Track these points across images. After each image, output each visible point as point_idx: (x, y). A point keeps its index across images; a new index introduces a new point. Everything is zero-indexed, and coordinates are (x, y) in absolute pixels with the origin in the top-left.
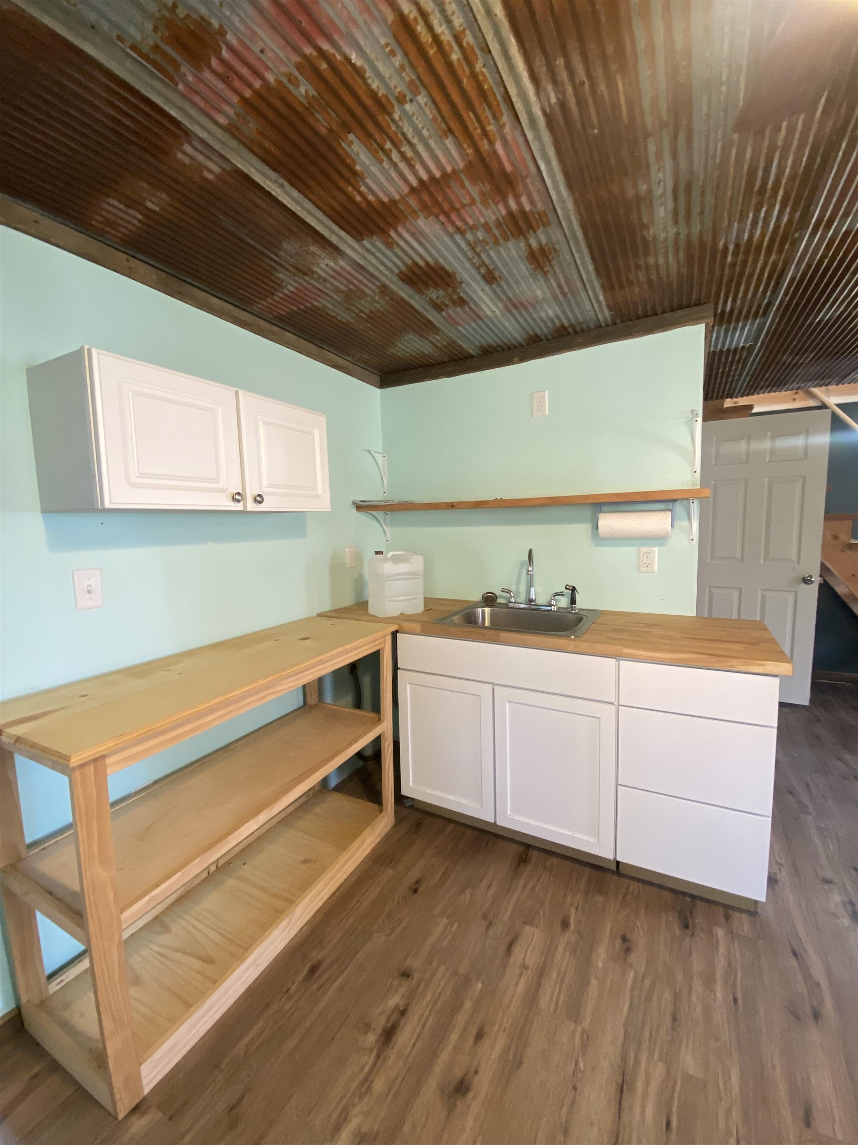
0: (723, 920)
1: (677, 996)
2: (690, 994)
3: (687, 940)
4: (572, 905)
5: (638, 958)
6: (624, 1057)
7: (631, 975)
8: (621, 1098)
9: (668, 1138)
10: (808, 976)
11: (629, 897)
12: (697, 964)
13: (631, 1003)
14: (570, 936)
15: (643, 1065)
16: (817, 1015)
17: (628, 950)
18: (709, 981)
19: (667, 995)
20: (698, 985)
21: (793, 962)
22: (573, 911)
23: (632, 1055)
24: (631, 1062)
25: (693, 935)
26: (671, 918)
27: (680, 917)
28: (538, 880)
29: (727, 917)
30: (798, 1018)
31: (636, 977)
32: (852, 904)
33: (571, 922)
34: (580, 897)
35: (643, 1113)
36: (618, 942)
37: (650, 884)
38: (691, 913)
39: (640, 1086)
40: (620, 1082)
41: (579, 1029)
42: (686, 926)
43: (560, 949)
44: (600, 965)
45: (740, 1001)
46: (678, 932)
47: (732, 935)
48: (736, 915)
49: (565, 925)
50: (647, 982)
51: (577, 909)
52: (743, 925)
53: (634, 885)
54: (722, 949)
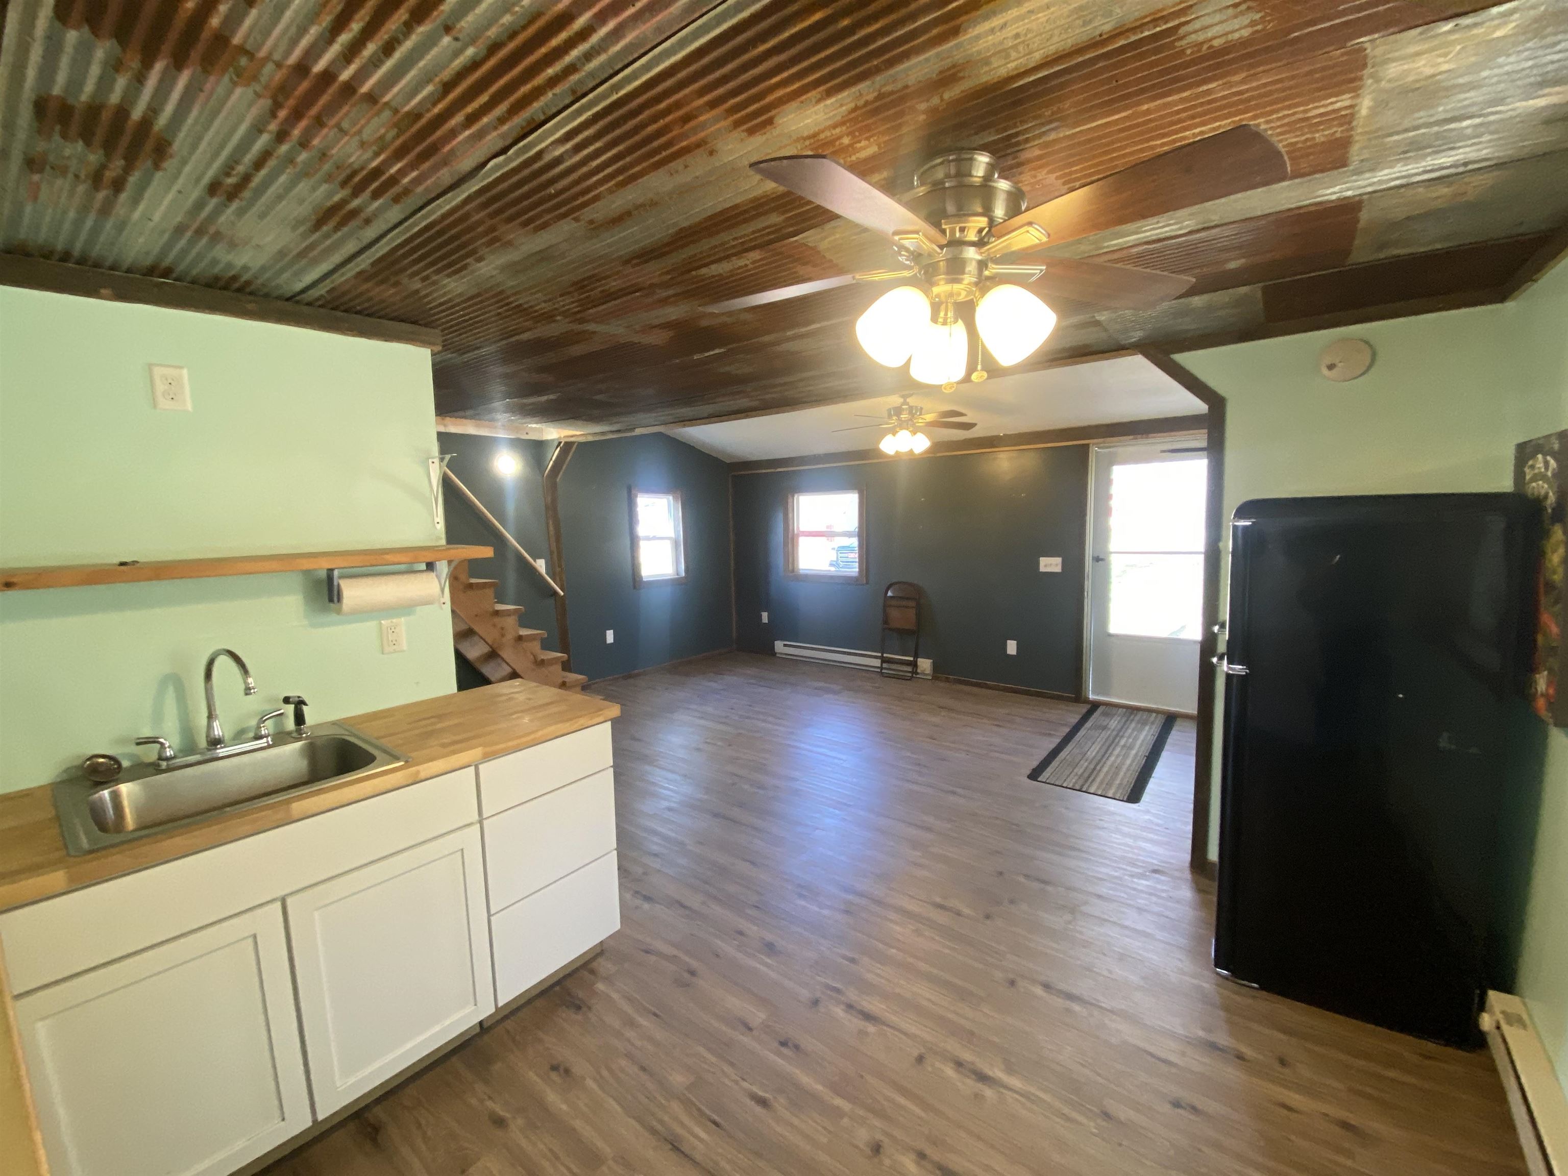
0: (592, 977)
1: (629, 1056)
2: (633, 1045)
3: (590, 1015)
4: (482, 1101)
5: (580, 1067)
6: (653, 1132)
7: (590, 1083)
8: (683, 1152)
9: (724, 1130)
10: (666, 957)
11: (518, 1037)
12: (614, 1022)
13: (615, 1099)
14: (517, 1124)
15: (666, 1118)
16: (693, 973)
17: (567, 1071)
18: (631, 1023)
19: (623, 1062)
20: (630, 1034)
21: (653, 958)
22: (489, 1104)
23: (655, 1123)
24: (659, 1127)
25: (590, 1008)
26: (564, 1015)
27: (567, 1007)
28: (419, 1126)
29: (592, 972)
30: (688, 985)
31: (595, 1080)
32: (637, 892)
33: (502, 1113)
34: (480, 1087)
35: (701, 1140)
36: (554, 1076)
37: (518, 1009)
38: (569, 994)
39: (679, 1130)
40: (670, 1146)
41: (611, 1162)
42: (579, 1008)
43: (524, 1143)
44: (564, 1107)
45: (657, 1012)
46: (579, 1017)
47: (608, 979)
48: (594, 965)
49: (500, 1122)
50: (605, 1073)
51: (490, 1098)
52: (605, 966)
53: (509, 1024)
54: (615, 996)
